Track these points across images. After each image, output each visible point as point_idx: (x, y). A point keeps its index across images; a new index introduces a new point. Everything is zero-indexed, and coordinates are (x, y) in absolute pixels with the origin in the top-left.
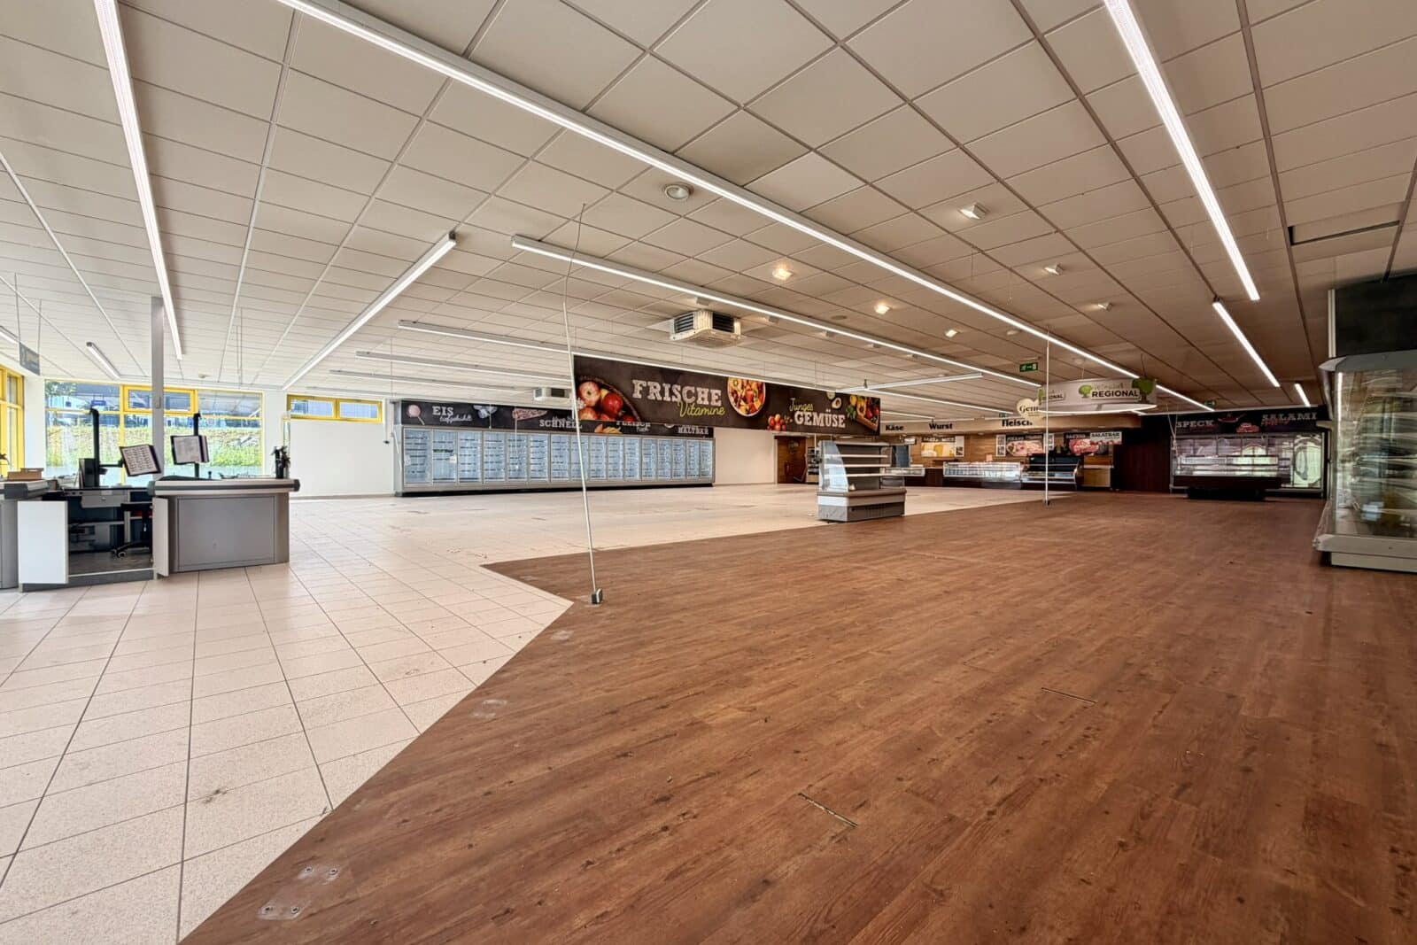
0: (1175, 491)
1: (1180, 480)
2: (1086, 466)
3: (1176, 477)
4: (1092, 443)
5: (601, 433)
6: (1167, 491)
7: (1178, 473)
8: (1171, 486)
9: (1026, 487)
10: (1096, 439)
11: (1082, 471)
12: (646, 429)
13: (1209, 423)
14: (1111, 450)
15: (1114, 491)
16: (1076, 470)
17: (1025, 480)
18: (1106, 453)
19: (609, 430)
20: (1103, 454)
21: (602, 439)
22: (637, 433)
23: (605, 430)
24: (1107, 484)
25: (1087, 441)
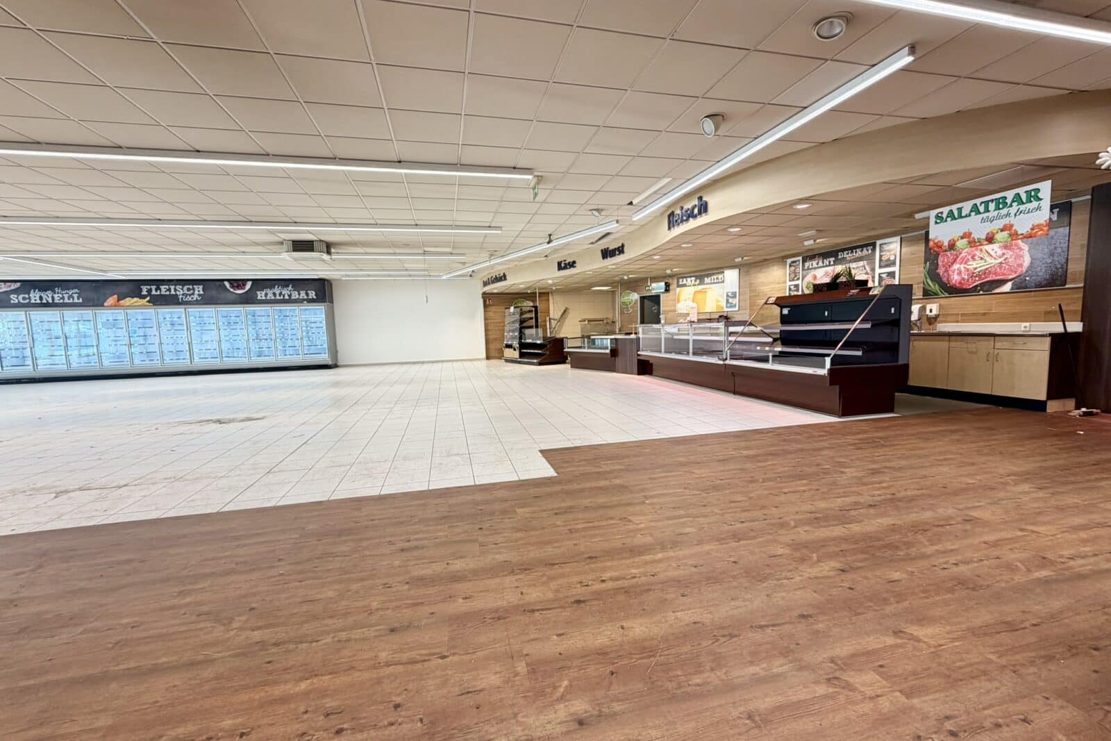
5: (116, 306)
12: (195, 297)
19: (128, 301)
21: (120, 314)
22: (179, 304)
23: (121, 302)
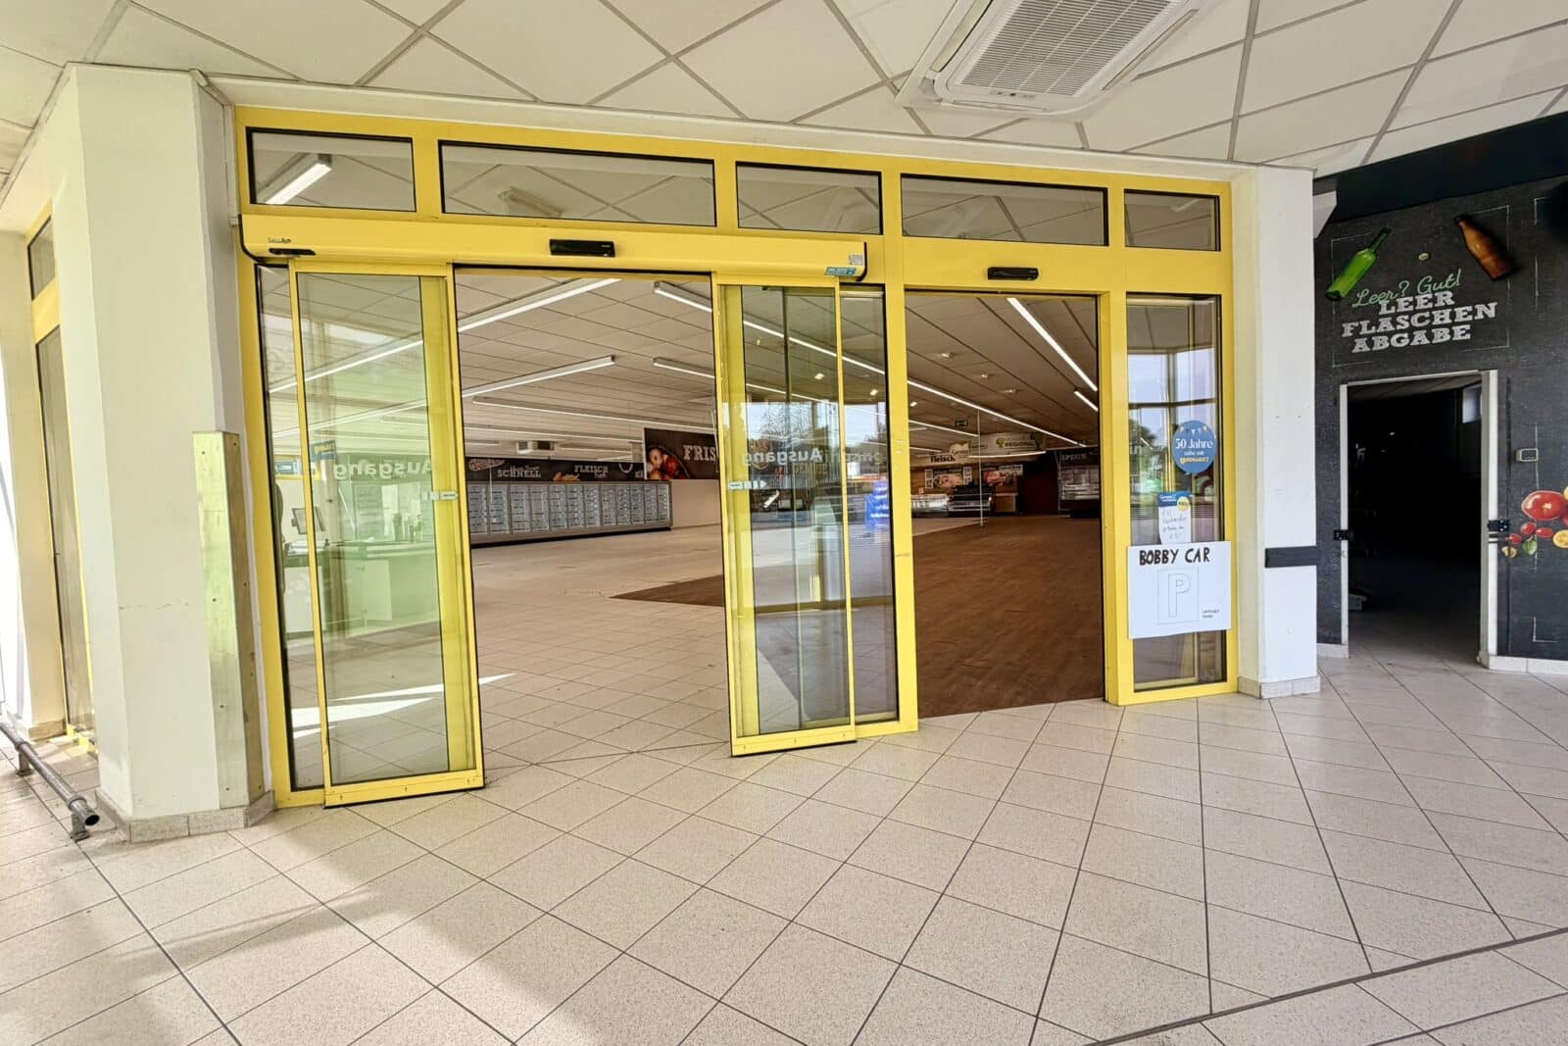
0: (1063, 513)
1: (1065, 503)
2: (997, 495)
3: (1062, 501)
4: (1001, 475)
5: (560, 481)
6: (1056, 512)
7: (1063, 498)
8: (1059, 509)
9: (952, 515)
10: (1003, 472)
11: (994, 498)
12: (603, 475)
13: (1084, 456)
14: (1015, 479)
15: (1019, 515)
16: (990, 499)
17: (951, 509)
18: (1011, 482)
19: (567, 477)
20: (1009, 483)
21: (562, 488)
22: (595, 480)
23: (563, 478)
24: (1014, 509)
25: (997, 473)
